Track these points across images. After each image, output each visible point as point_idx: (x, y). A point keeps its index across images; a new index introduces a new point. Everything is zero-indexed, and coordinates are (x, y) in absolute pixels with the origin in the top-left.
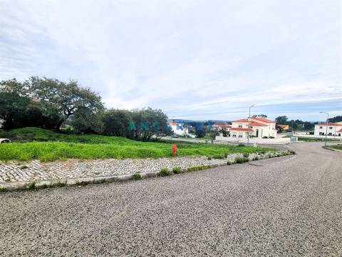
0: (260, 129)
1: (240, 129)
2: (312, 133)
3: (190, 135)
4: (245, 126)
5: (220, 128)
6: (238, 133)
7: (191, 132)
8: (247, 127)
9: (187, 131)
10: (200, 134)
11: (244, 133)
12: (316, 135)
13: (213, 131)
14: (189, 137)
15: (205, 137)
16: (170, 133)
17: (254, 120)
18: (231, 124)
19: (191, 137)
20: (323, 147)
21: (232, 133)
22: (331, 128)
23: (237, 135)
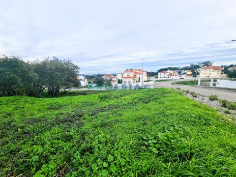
0: (141, 76)
1: (128, 77)
5: (108, 78)
6: (127, 80)
8: (132, 76)
11: (131, 80)
12: (159, 79)
17: (136, 71)
18: (115, 75)
20: (172, 84)
21: (123, 80)
22: (165, 74)
23: (127, 82)
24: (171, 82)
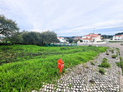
0: (95, 38)
1: (87, 39)
2: (112, 39)
3: (67, 42)
4: (89, 37)
5: (78, 39)
6: (86, 40)
7: (67, 41)
8: (90, 38)
9: (65, 41)
10: (71, 42)
11: (88, 41)
12: (114, 40)
13: (75, 40)
14: (66, 43)
15: (73, 42)
16: (58, 41)
17: (93, 35)
18: (82, 37)
19: (67, 43)
20: (121, 45)
21: (83, 40)
22: (119, 37)
23: (86, 41)
24: (121, 43)
